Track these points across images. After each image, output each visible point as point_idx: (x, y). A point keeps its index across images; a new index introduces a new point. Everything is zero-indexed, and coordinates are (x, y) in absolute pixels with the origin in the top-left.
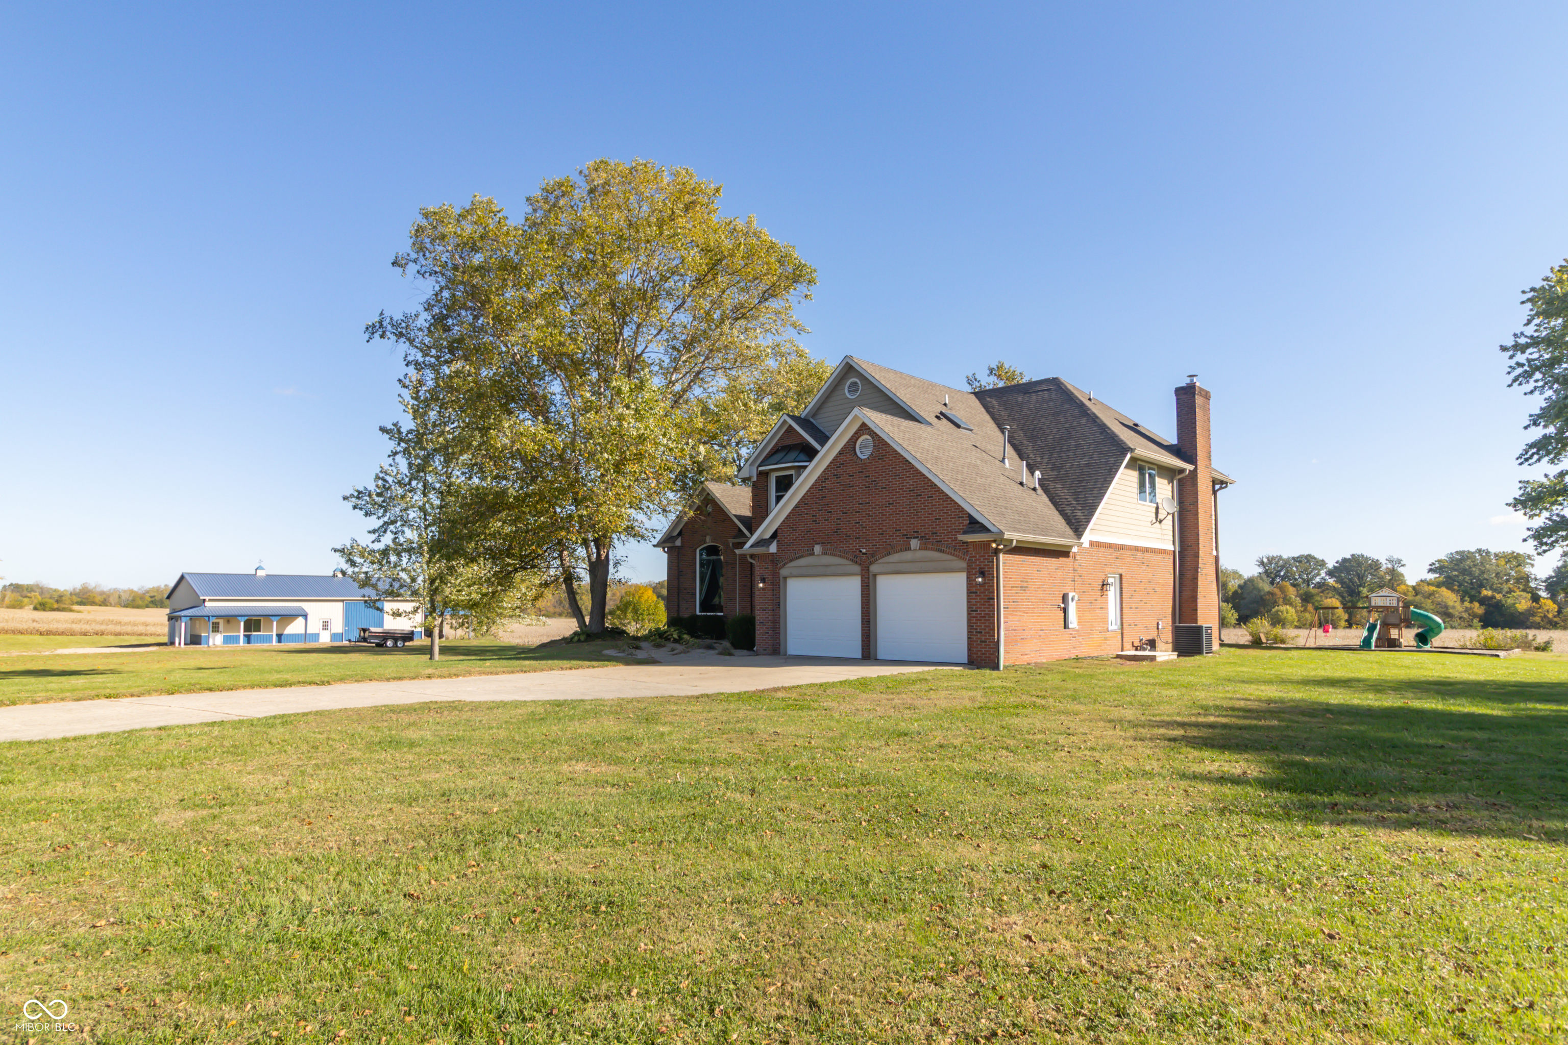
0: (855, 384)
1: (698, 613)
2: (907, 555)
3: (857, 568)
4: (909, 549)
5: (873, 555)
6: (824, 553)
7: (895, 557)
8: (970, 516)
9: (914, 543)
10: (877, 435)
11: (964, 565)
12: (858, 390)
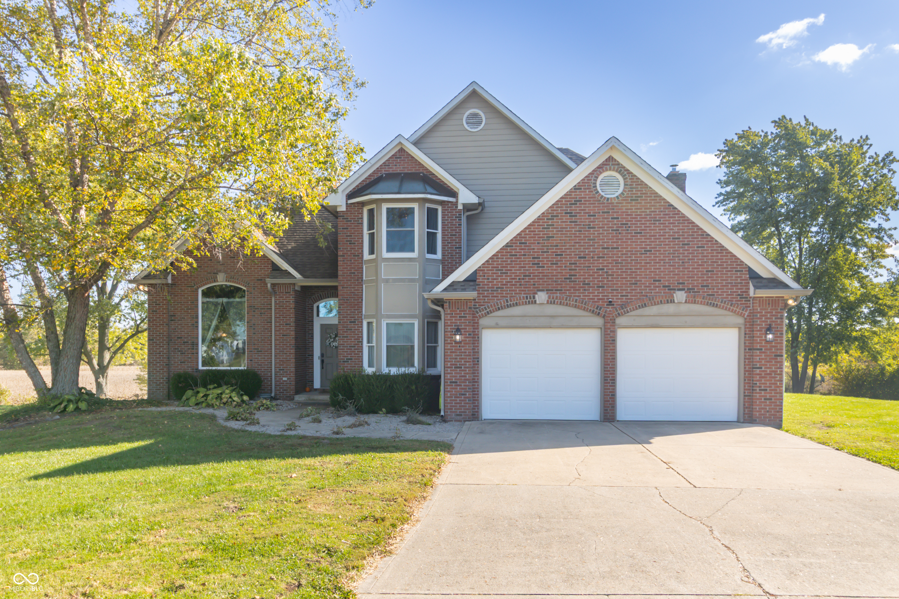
0: (475, 115)
1: (200, 367)
2: (670, 308)
3: (599, 321)
4: (672, 301)
5: (622, 307)
6: (551, 302)
7: (653, 310)
8: (750, 270)
9: (680, 296)
10: (629, 173)
11: (740, 320)
12: (481, 123)
